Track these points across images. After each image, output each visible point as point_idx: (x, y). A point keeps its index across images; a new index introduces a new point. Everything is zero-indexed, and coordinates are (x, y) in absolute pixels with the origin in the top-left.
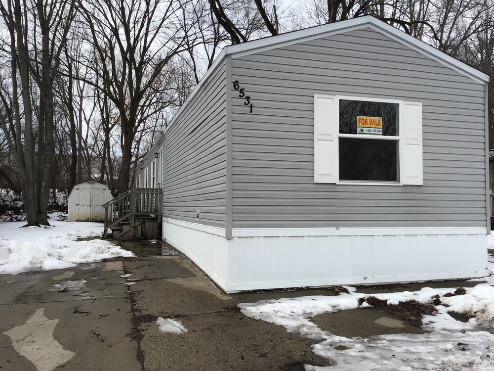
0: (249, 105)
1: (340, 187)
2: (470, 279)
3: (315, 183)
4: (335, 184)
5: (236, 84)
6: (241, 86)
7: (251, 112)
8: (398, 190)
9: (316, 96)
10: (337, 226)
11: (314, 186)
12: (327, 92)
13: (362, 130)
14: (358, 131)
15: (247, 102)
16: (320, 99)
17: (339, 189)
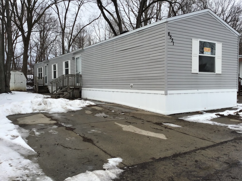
0: (173, 42)
1: (199, 74)
2: (232, 107)
3: (192, 73)
4: (197, 73)
5: (169, 33)
6: (171, 34)
7: (173, 45)
8: (214, 75)
9: (193, 39)
10: (198, 89)
11: (191, 74)
12: (196, 38)
13: (205, 53)
14: (204, 53)
15: (172, 41)
16: (194, 40)
17: (199, 75)
